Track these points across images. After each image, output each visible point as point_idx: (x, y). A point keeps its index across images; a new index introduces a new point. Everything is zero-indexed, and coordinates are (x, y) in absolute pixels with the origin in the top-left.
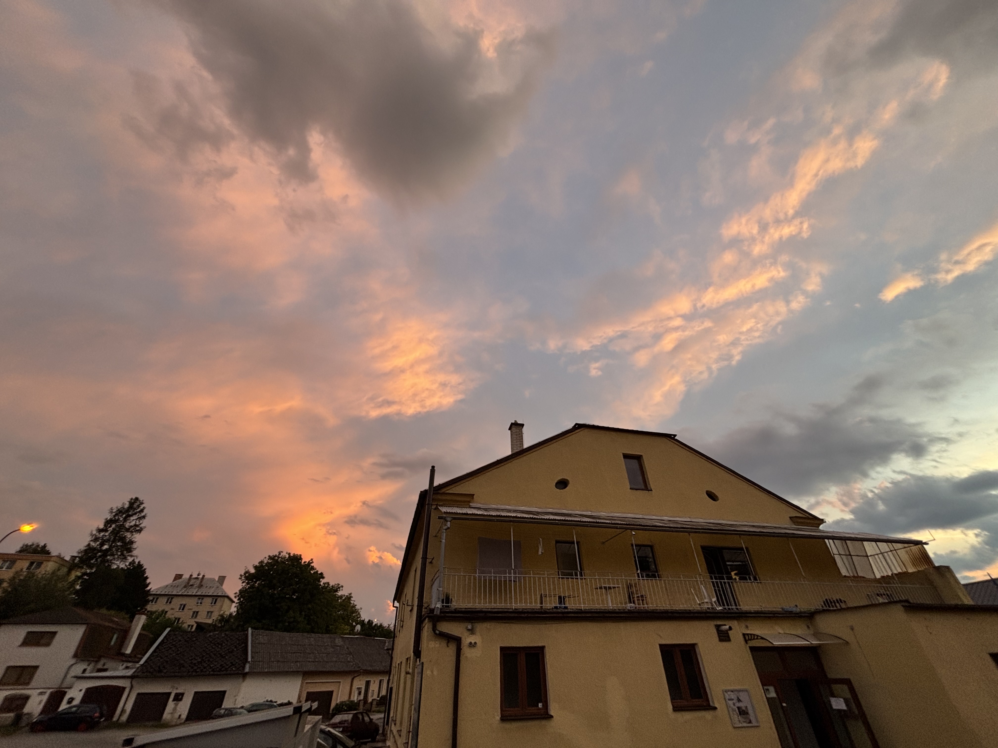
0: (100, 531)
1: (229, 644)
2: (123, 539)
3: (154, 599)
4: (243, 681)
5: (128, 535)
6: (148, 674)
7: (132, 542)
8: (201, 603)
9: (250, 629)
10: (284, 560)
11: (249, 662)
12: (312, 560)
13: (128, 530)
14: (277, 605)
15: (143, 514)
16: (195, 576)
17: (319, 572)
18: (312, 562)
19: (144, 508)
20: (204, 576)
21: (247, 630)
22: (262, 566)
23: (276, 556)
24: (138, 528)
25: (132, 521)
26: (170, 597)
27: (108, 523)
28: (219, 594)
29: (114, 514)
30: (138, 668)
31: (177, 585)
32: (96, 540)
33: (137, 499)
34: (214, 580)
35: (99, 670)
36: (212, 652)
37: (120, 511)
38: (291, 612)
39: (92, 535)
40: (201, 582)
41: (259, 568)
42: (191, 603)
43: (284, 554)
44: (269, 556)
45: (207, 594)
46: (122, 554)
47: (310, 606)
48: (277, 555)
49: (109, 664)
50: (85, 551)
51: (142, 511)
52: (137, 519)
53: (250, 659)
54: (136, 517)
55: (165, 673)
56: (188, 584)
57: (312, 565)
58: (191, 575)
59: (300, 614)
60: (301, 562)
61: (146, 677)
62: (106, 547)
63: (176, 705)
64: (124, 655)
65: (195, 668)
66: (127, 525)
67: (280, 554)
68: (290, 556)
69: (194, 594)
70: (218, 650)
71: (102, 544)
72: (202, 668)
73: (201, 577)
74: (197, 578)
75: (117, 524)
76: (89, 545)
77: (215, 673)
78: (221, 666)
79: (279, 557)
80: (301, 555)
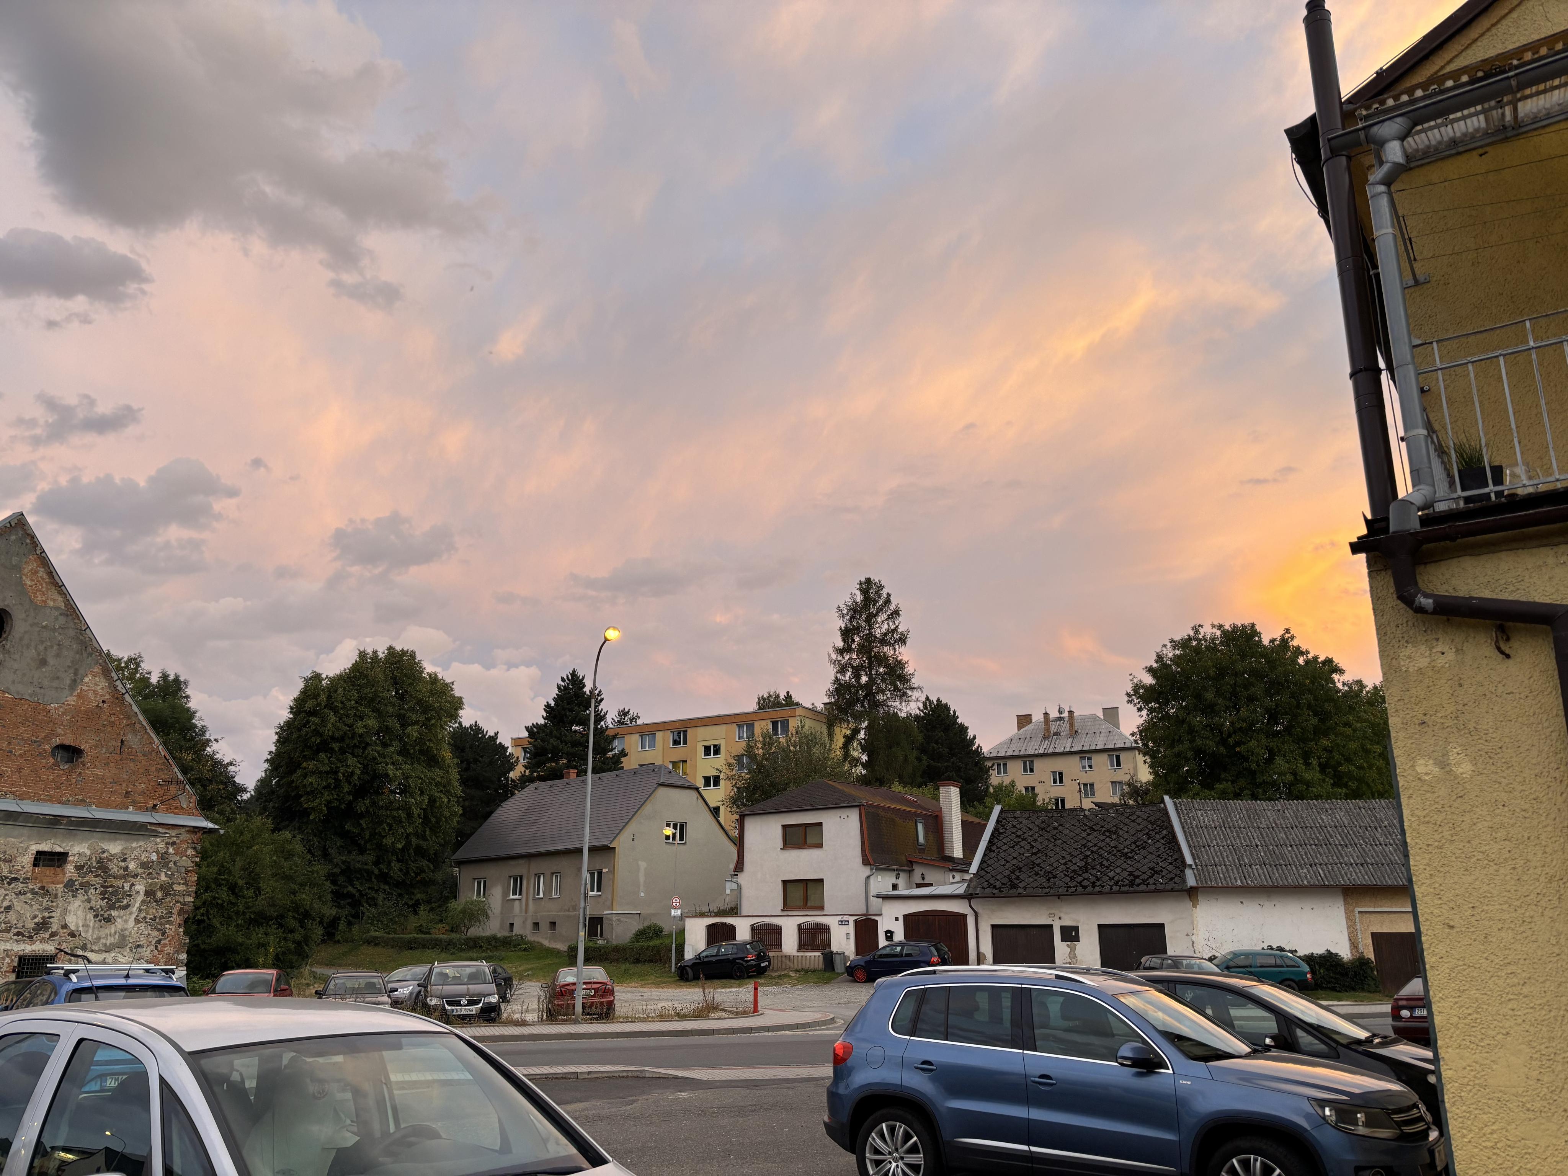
0: (841, 651)
1: (1132, 832)
2: (882, 660)
3: (993, 765)
4: (1195, 906)
5: (888, 650)
6: (994, 891)
7: (900, 664)
8: (1090, 767)
9: (1166, 798)
10: (1212, 646)
11: (1191, 866)
12: (1287, 631)
13: (883, 642)
14: (1238, 749)
15: (893, 607)
16: (1054, 714)
17: (1322, 658)
18: (1293, 638)
19: (889, 595)
20: (1071, 712)
21: (1163, 801)
22: (1164, 666)
23: (1190, 639)
24: (897, 636)
25: (881, 627)
26: (1028, 761)
27: (847, 634)
28: (1118, 746)
29: (848, 617)
30: (971, 880)
31: (1028, 737)
32: (843, 670)
33: (868, 581)
34: (1094, 718)
35: (919, 886)
36: (1101, 848)
37: (855, 611)
38: (1279, 761)
39: (835, 662)
40: (1071, 724)
41: (1160, 671)
42: (1072, 767)
43: (1207, 631)
44: (1172, 641)
45: (1093, 748)
46: (896, 689)
47: (1325, 742)
48: (1192, 633)
49: (931, 876)
50: (837, 690)
51: (888, 601)
52: (887, 619)
53: (1189, 860)
54: (885, 616)
55: (1025, 888)
56: (1048, 733)
57: (1295, 643)
58: (1046, 715)
59: (1307, 764)
60: (1260, 641)
61: (994, 896)
62: (864, 679)
63: (1073, 950)
64: (952, 859)
65: (1080, 879)
66: (878, 632)
67: (1197, 632)
68: (1225, 633)
69: (1067, 750)
70: (1113, 844)
71: (857, 675)
72: (1092, 879)
73: (1066, 714)
74: (1060, 719)
75: (861, 634)
76: (837, 680)
77: (1123, 889)
78: (1131, 874)
79: (1199, 640)
80: (1253, 625)
